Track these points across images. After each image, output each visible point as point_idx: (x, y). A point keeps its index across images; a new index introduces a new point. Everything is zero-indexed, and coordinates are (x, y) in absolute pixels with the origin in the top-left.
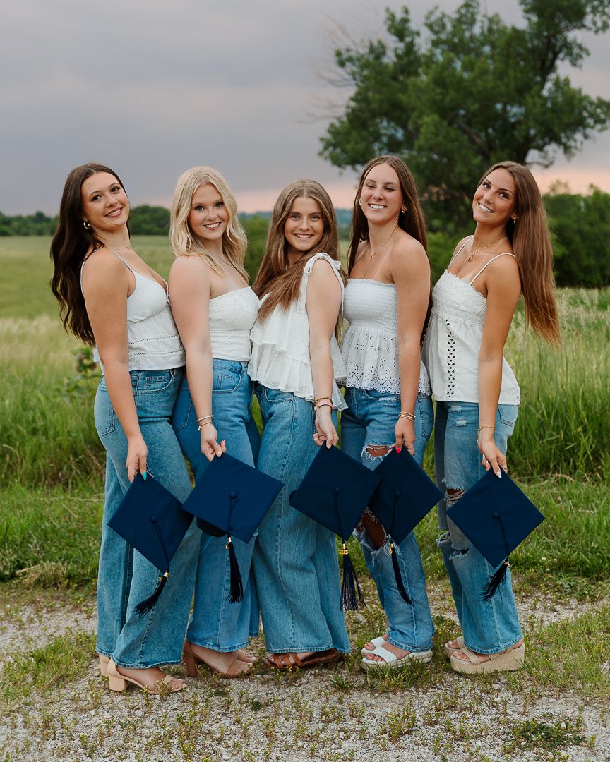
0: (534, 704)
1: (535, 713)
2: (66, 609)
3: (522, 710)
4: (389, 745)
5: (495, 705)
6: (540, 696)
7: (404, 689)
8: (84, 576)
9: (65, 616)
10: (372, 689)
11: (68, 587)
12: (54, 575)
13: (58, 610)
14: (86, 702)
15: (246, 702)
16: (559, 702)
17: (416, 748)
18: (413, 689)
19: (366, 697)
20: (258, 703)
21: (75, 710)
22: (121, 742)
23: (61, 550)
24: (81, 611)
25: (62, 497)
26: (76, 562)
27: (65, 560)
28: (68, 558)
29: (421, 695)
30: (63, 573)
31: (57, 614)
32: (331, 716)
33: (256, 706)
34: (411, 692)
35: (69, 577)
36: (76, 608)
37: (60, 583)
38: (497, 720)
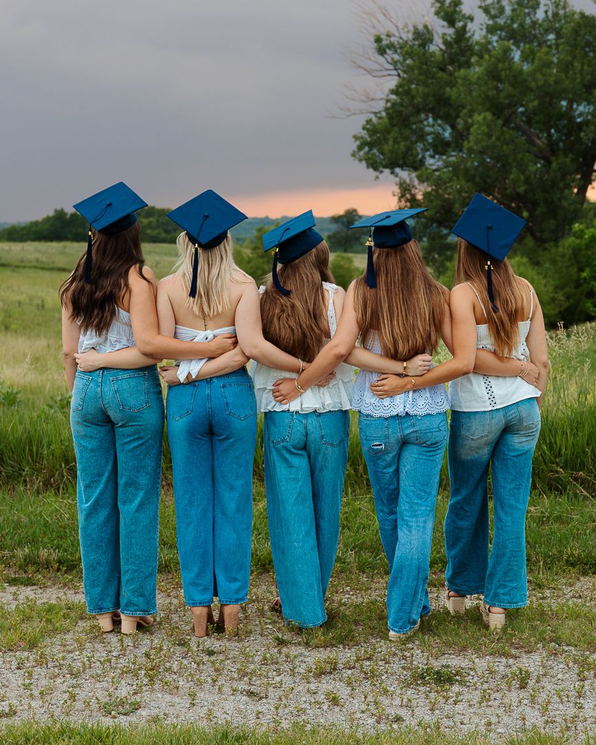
0: (437, 659)
1: (436, 665)
2: (56, 587)
3: (426, 662)
4: (312, 679)
5: (404, 658)
6: (444, 654)
7: (333, 646)
8: (73, 561)
9: (55, 591)
10: (307, 644)
11: (58, 570)
12: (46, 560)
13: (50, 587)
14: (72, 647)
15: (203, 650)
16: (459, 658)
17: (334, 682)
18: (341, 646)
19: (301, 650)
20: (212, 651)
21: (64, 652)
22: (99, 672)
23: (52, 541)
24: (69, 588)
25: (54, 499)
26: (65, 550)
27: (56, 548)
28: (58, 547)
29: (346, 650)
30: (54, 558)
31: (48, 590)
32: (269, 662)
33: (211, 653)
34: (339, 648)
35: (60, 562)
36: (65, 585)
37: (52, 567)
38: (403, 668)
